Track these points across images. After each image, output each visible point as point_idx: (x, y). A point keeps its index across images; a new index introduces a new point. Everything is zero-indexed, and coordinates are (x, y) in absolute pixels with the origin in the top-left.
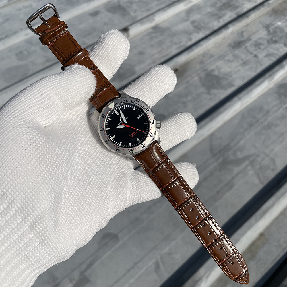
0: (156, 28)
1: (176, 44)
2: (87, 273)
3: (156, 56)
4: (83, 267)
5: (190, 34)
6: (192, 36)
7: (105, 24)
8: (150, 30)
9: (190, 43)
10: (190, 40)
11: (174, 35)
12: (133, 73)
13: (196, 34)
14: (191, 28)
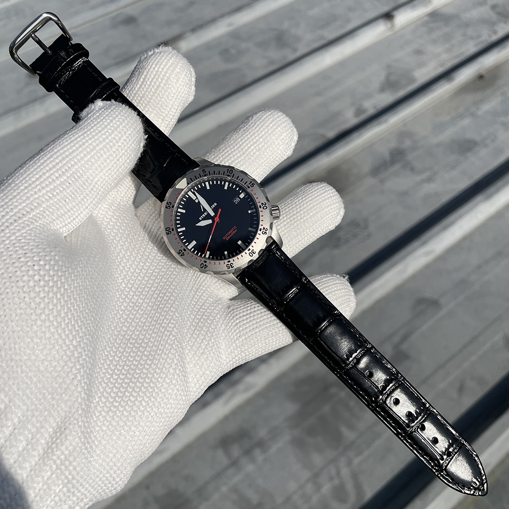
0: (435, 15)
1: (472, 38)
2: (404, 347)
3: (445, 56)
4: (396, 339)
5: (493, 24)
6: (496, 28)
7: (350, 9)
8: (426, 19)
9: (495, 38)
10: (495, 32)
11: (467, 25)
12: (413, 80)
13: (502, 25)
14: (493, 16)
